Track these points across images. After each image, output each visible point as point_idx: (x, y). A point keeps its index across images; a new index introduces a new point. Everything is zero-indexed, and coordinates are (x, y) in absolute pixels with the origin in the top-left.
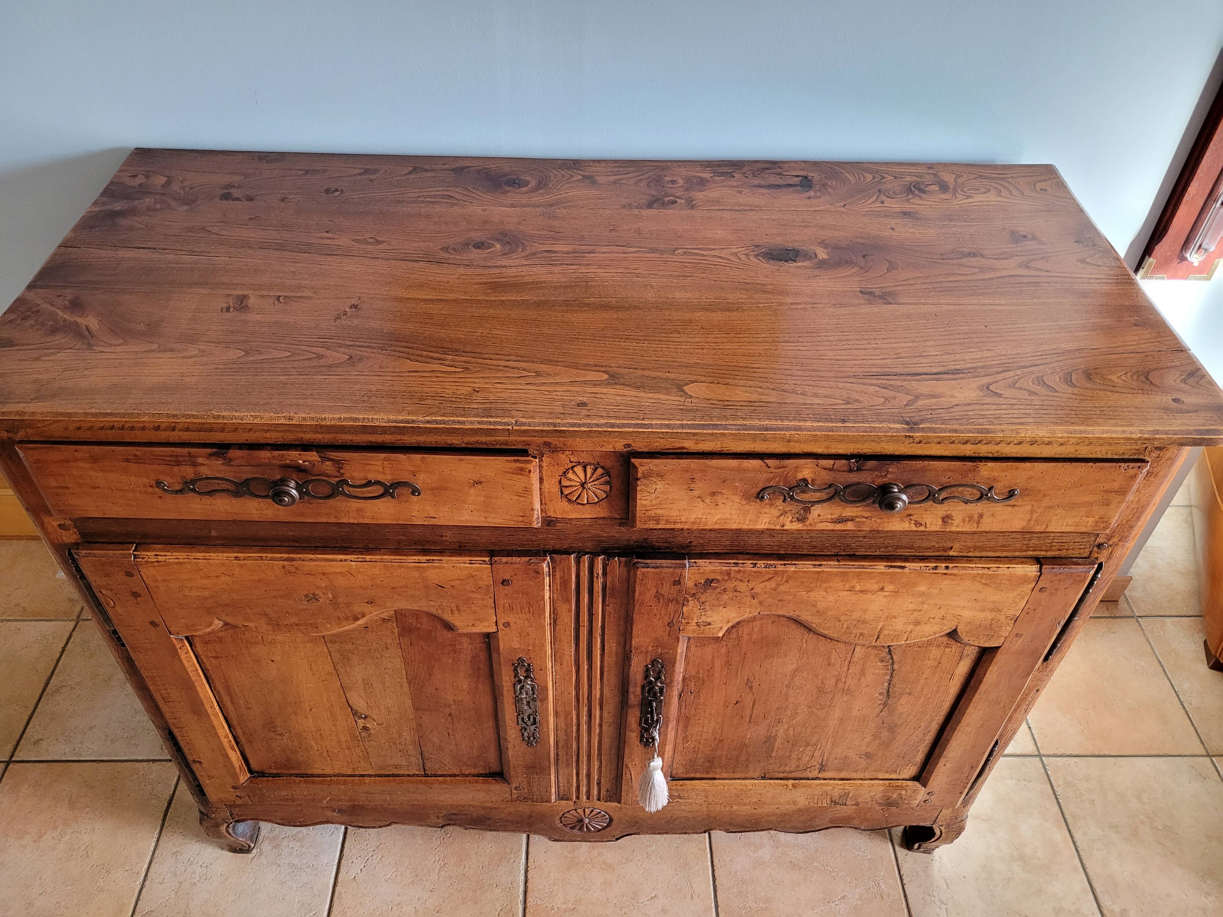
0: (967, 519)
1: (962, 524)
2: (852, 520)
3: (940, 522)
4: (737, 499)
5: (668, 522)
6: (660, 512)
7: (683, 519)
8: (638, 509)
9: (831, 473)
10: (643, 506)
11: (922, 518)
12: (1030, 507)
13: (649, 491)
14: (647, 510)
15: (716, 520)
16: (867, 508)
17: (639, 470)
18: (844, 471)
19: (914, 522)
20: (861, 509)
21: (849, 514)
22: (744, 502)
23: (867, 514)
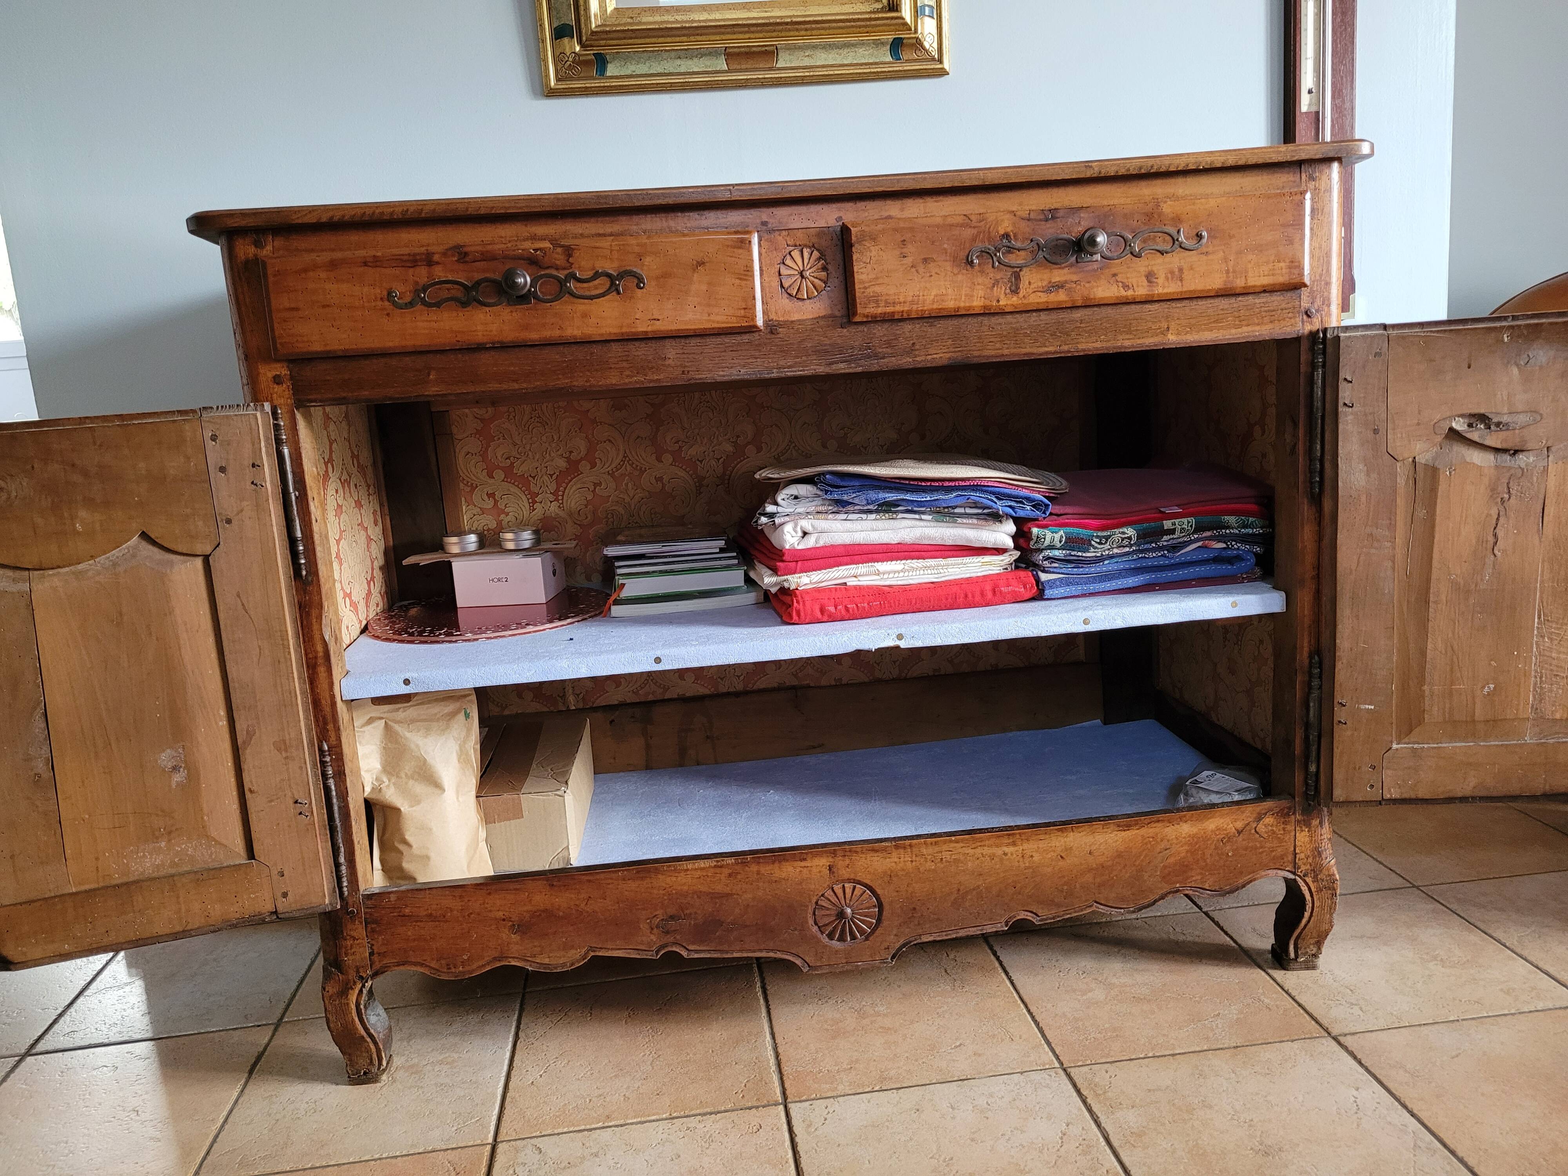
0: (1169, 275)
1: (1166, 284)
2: (1062, 287)
3: (1145, 283)
4: (948, 266)
5: (887, 304)
6: (877, 289)
7: (902, 300)
8: (857, 287)
9: (1029, 223)
10: (863, 282)
11: (1127, 278)
12: (1221, 254)
13: (864, 260)
14: (865, 288)
15: (932, 297)
16: (1073, 269)
17: (853, 232)
18: (1041, 220)
19: (1120, 284)
20: (1066, 270)
21: (1057, 279)
22: (956, 271)
23: (1074, 278)
